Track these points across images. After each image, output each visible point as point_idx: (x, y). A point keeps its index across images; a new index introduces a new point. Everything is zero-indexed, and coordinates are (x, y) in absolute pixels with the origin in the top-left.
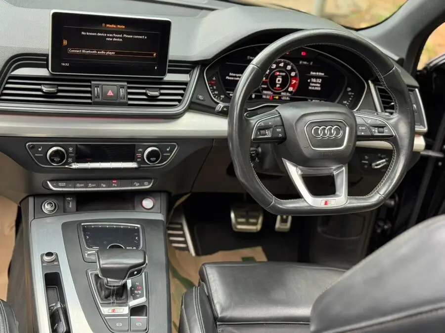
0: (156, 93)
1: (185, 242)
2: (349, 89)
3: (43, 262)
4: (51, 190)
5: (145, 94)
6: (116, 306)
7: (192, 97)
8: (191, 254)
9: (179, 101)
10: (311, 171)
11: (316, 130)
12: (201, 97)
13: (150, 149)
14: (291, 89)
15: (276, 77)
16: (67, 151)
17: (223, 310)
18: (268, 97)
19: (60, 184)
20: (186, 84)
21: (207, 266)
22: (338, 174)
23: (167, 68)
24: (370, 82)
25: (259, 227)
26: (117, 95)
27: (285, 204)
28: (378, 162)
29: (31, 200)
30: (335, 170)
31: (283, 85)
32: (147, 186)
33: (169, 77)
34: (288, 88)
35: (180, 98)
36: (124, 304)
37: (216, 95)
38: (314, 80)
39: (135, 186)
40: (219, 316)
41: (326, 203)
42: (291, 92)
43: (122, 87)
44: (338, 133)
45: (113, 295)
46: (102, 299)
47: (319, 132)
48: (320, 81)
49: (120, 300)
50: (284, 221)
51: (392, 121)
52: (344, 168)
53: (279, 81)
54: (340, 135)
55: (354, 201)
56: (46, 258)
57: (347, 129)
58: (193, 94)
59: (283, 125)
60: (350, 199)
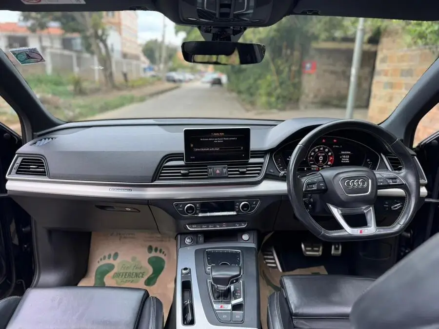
0: (245, 170)
1: (275, 263)
2: (368, 160)
3: (182, 274)
4: (189, 230)
5: (238, 171)
6: (224, 304)
7: (266, 171)
8: (279, 271)
9: (258, 173)
10: (348, 211)
11: (348, 183)
12: (271, 171)
13: (243, 203)
14: (329, 163)
15: (319, 156)
16: (195, 206)
17: (296, 308)
18: (315, 169)
19: (193, 226)
20: (262, 163)
21: (284, 277)
22: (367, 212)
23: (250, 155)
24: (382, 154)
25: (320, 253)
26: (222, 172)
27: (332, 233)
28: (396, 206)
29: (179, 236)
30: (365, 210)
31: (324, 161)
32: (244, 226)
33: (251, 160)
34: (327, 163)
35: (259, 172)
36: (229, 303)
37: (282, 169)
38: (344, 157)
39: (236, 226)
40: (294, 312)
41: (361, 232)
42: (329, 165)
43: (225, 168)
44: (363, 184)
45: (222, 296)
46: (214, 298)
47: (350, 184)
48: (348, 157)
49: (227, 299)
50: (337, 249)
51: (402, 175)
52: (371, 208)
53: (321, 158)
54: (365, 185)
55: (382, 230)
56: (184, 272)
57: (370, 181)
58: (267, 169)
59: (324, 181)
60: (378, 229)
